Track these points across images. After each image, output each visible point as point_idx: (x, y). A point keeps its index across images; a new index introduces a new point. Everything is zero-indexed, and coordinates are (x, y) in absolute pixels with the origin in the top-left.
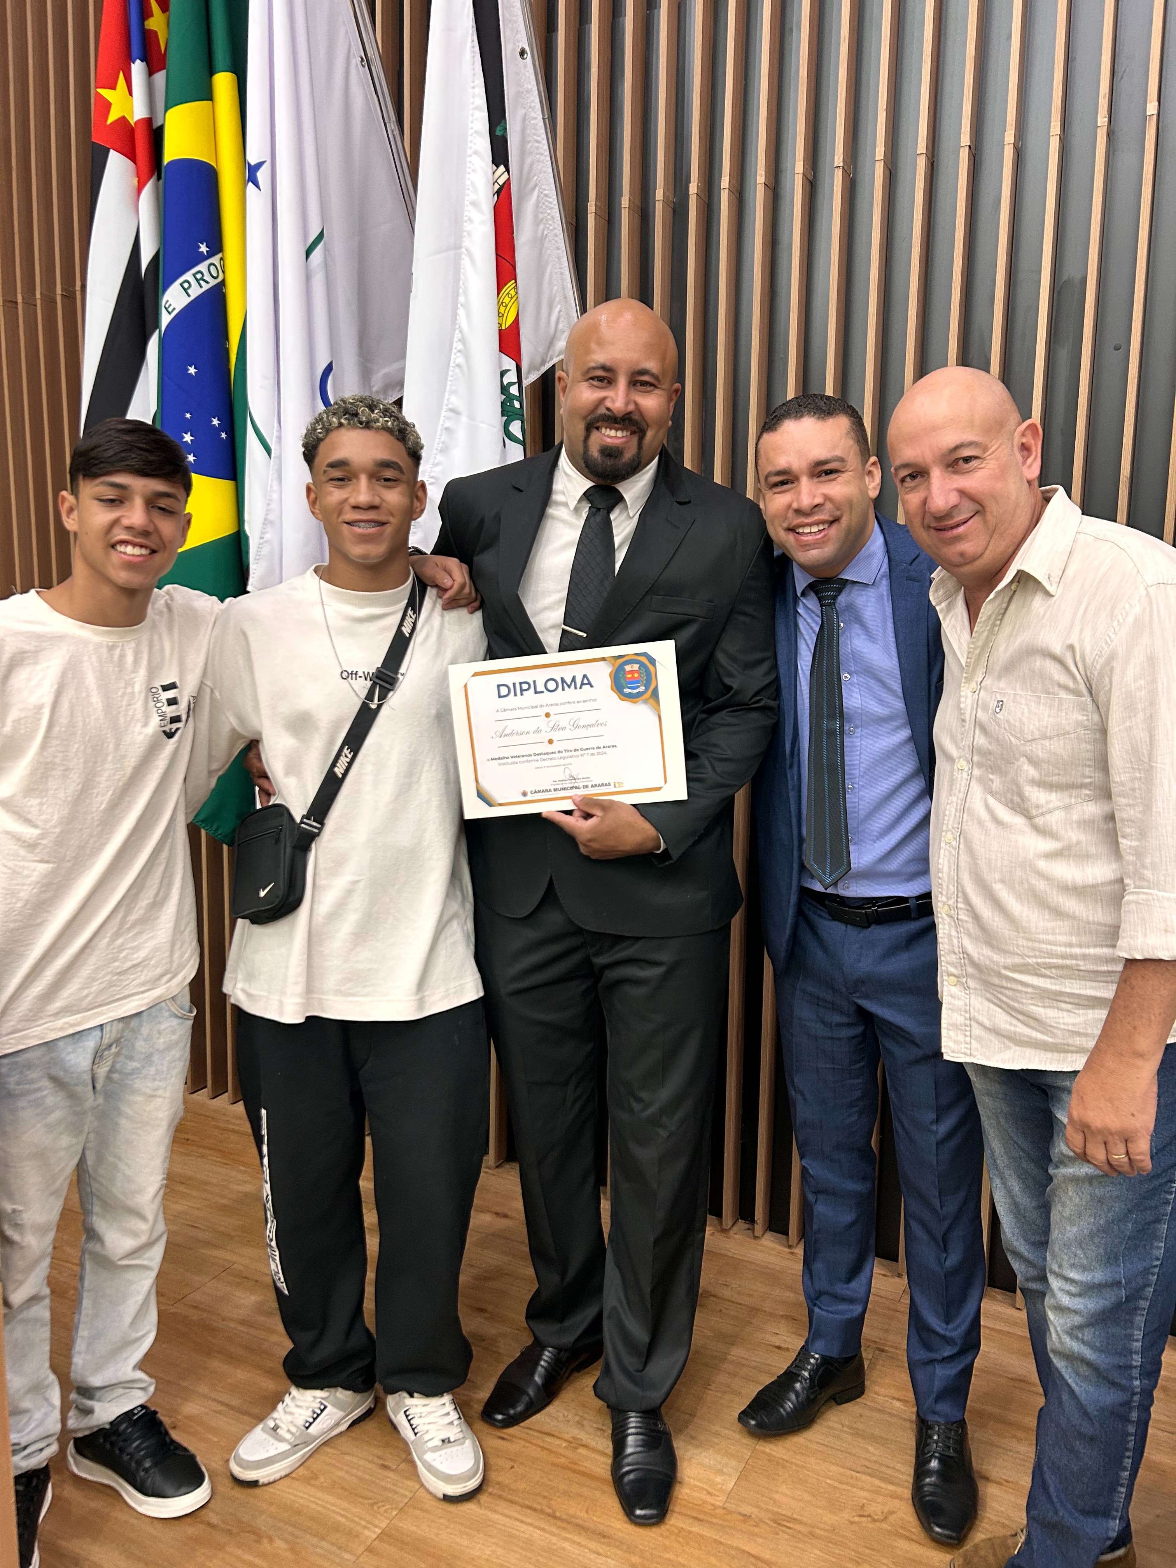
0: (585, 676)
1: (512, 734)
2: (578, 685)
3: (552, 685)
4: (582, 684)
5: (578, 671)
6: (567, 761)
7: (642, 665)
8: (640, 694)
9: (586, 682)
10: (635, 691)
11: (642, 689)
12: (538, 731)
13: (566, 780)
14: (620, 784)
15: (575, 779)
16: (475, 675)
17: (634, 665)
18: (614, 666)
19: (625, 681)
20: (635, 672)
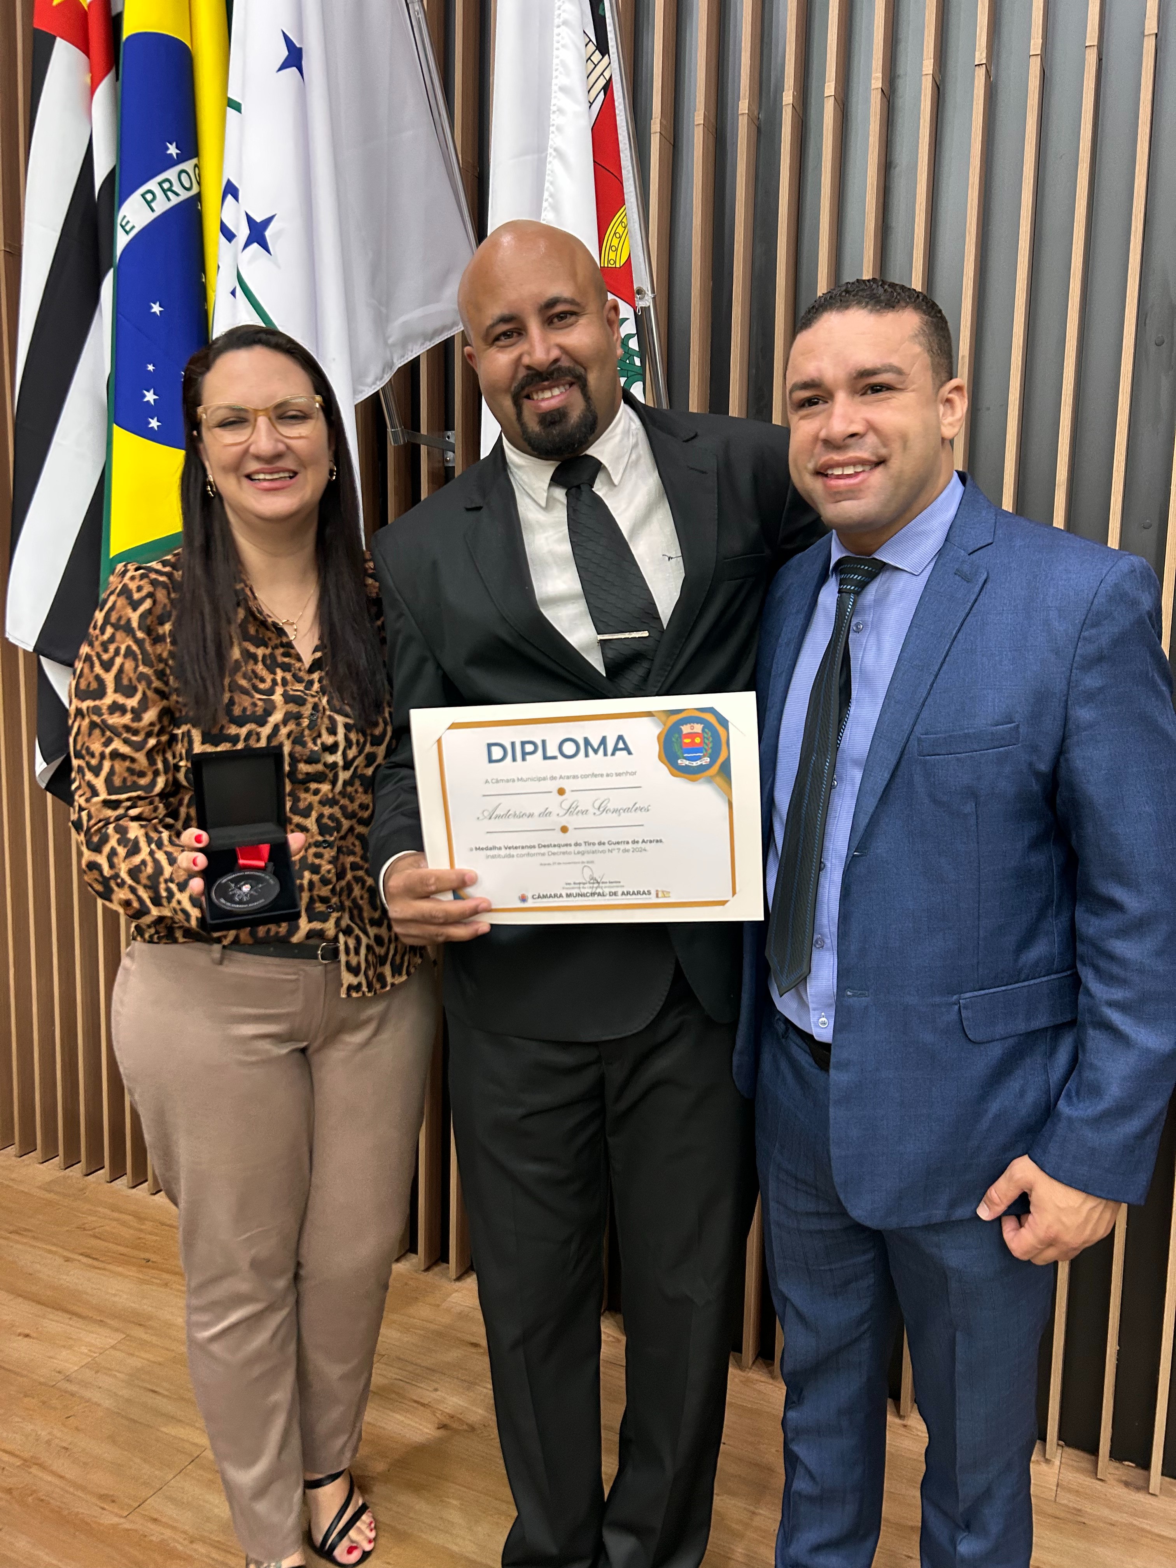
0: (620, 738)
1: (507, 815)
2: (610, 750)
3: (569, 749)
4: (616, 749)
5: (611, 730)
6: (587, 858)
7: (707, 725)
8: (702, 769)
9: (622, 745)
10: (695, 764)
11: (707, 760)
12: (546, 813)
13: (584, 884)
14: (666, 894)
15: (598, 883)
16: (454, 726)
17: (695, 725)
18: (665, 725)
19: (681, 747)
20: (696, 734)
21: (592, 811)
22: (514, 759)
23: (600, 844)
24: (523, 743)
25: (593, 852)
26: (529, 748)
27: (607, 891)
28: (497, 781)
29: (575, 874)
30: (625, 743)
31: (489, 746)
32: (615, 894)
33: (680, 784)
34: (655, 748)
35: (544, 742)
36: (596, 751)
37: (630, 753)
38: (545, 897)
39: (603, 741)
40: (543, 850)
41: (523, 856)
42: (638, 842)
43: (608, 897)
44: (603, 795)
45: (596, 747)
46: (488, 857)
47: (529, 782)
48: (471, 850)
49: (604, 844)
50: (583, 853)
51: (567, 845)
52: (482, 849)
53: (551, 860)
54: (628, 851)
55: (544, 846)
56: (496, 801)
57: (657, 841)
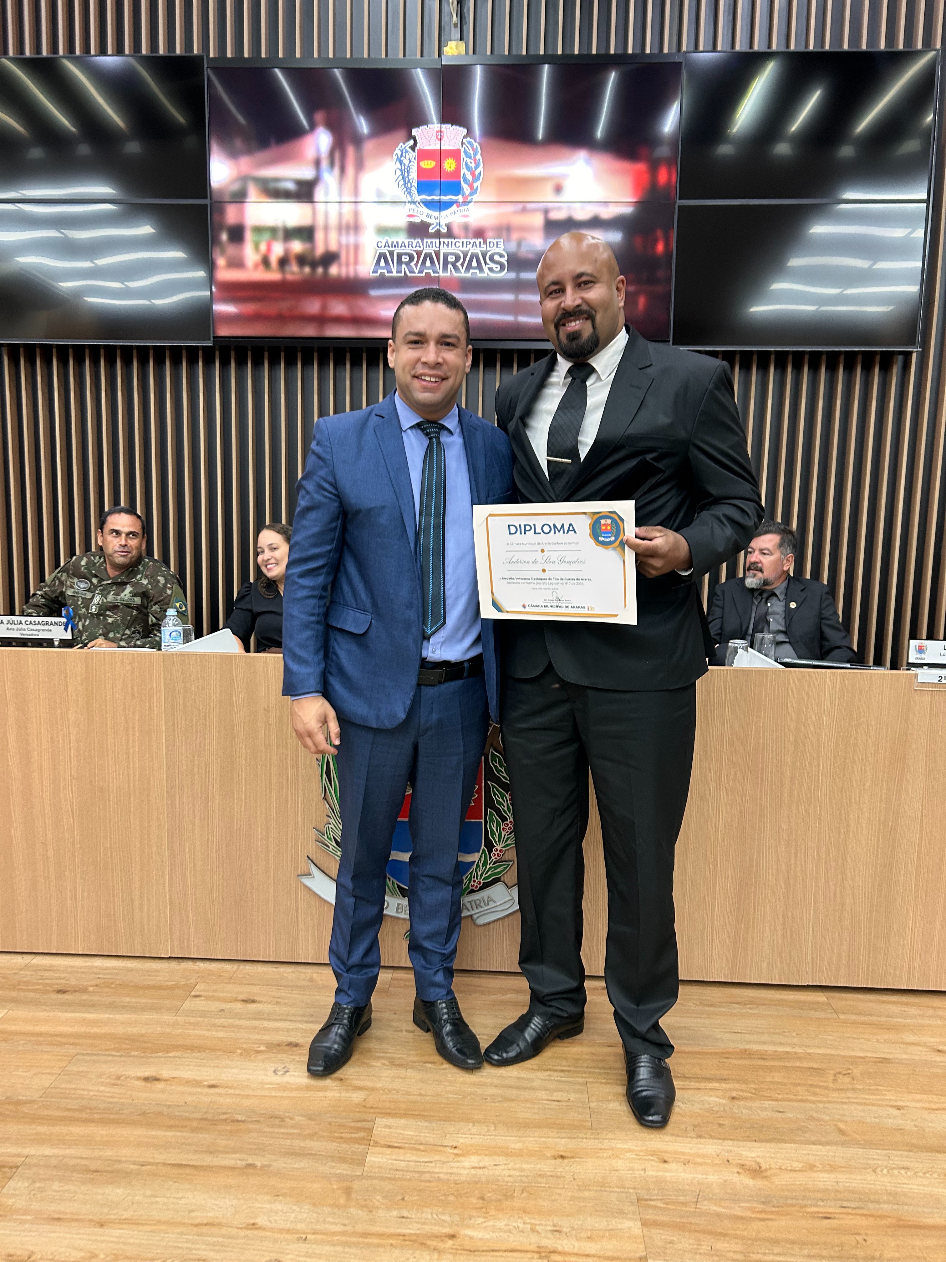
0: (571, 525)
1: (517, 562)
2: (566, 531)
3: (546, 529)
4: (569, 530)
5: (566, 521)
6: (555, 586)
7: (613, 520)
8: (610, 543)
9: (572, 529)
11: (613, 539)
12: (535, 562)
13: (552, 600)
14: (593, 609)
15: (560, 601)
17: (607, 520)
18: (592, 519)
19: (601, 531)
20: (608, 524)
21: (557, 562)
22: (521, 533)
24: (525, 526)
25: (558, 584)
26: (528, 528)
27: (564, 605)
28: (513, 544)
29: (549, 595)
32: (568, 607)
33: (600, 549)
35: (534, 525)
36: (559, 531)
37: (575, 532)
38: (534, 606)
39: (563, 526)
40: (534, 581)
41: (524, 583)
42: (579, 579)
43: (563, 608)
44: (563, 554)
45: (559, 529)
46: (507, 583)
47: (528, 546)
48: (500, 579)
49: (563, 579)
50: (552, 584)
51: (545, 579)
52: (505, 579)
53: (538, 586)
54: (574, 584)
55: (535, 579)
56: (512, 554)
57: (588, 580)
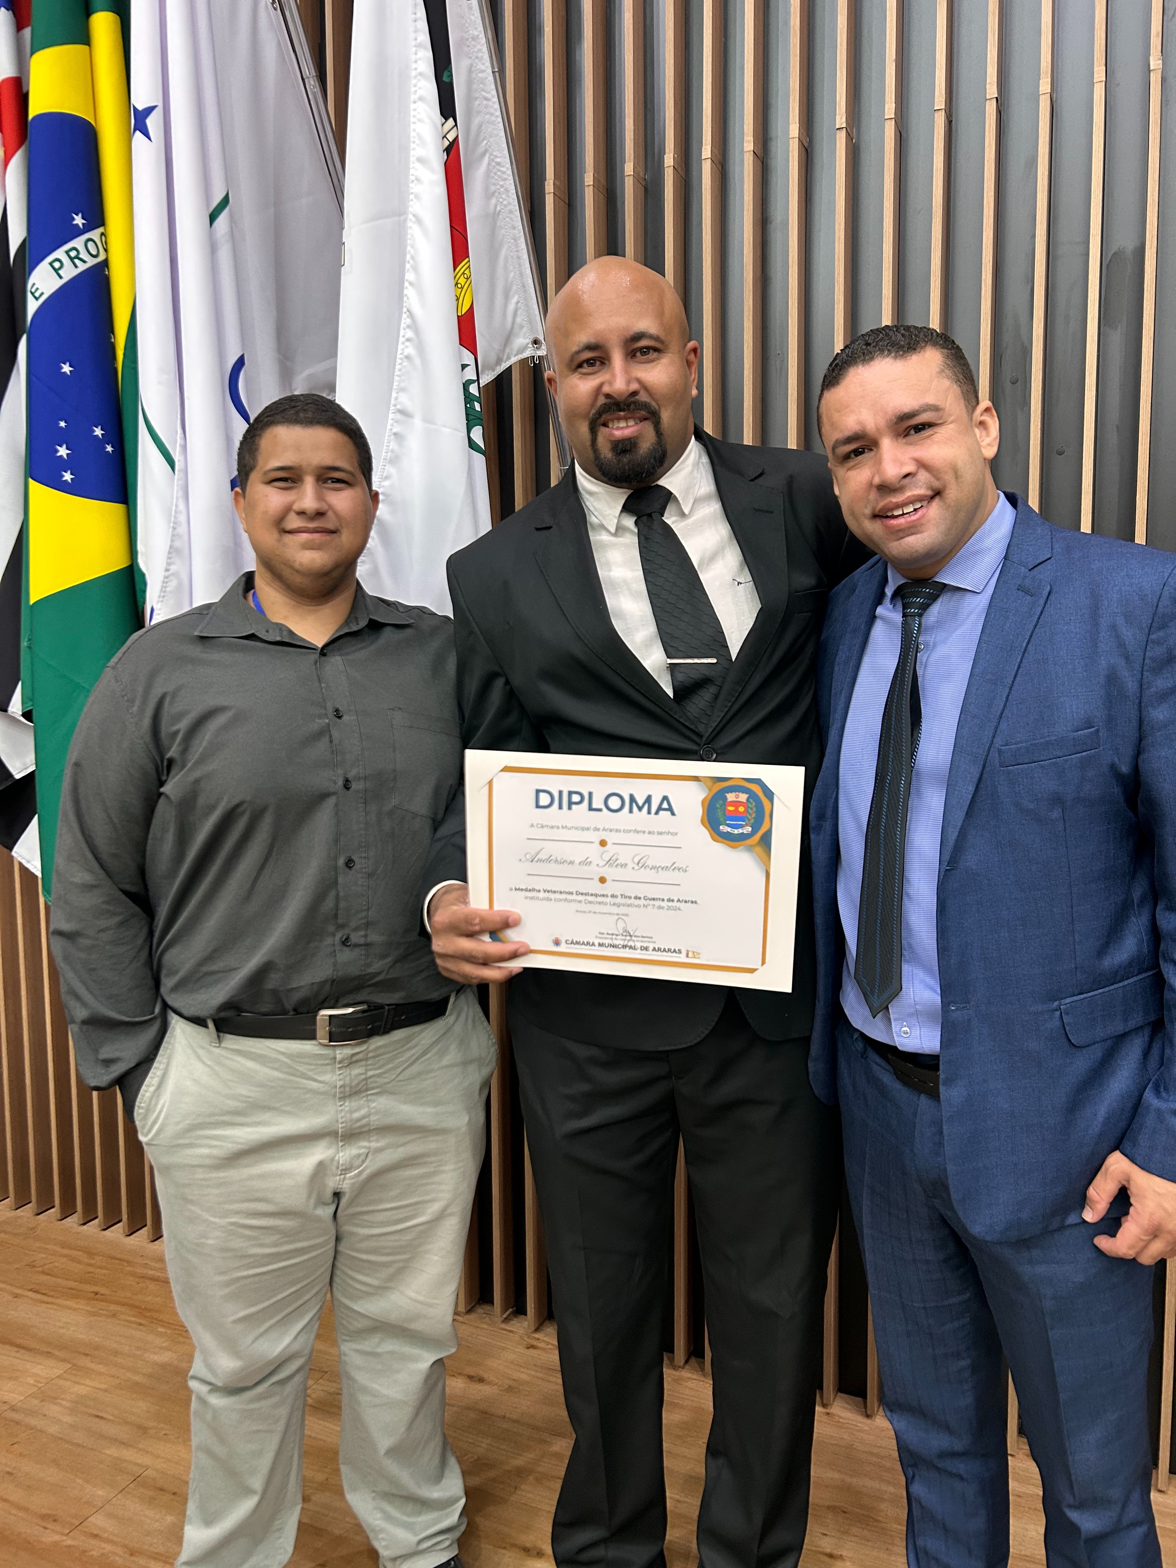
0: (665, 798)
1: (548, 860)
2: (654, 808)
3: (614, 803)
4: (660, 809)
5: (657, 790)
6: (622, 910)
7: (752, 795)
8: (743, 837)
9: (666, 806)
10: (736, 831)
11: (748, 829)
12: (586, 863)
13: (617, 935)
14: (696, 955)
15: (631, 936)
16: (507, 769)
17: (741, 794)
18: (710, 790)
19: (724, 814)
20: (741, 803)
21: (631, 865)
22: (560, 807)
23: (636, 898)
24: (570, 793)
26: (576, 798)
27: (638, 945)
28: (542, 827)
29: (609, 925)
30: (669, 803)
31: (538, 792)
32: (646, 949)
33: (719, 849)
34: (698, 811)
35: (590, 794)
36: (640, 809)
37: (673, 814)
38: (578, 943)
39: (648, 800)
40: (580, 898)
41: (560, 900)
42: (673, 901)
43: (639, 951)
44: (643, 851)
45: (640, 804)
46: (526, 898)
47: (573, 831)
48: (511, 889)
49: (640, 898)
50: (618, 905)
51: (603, 896)
52: (522, 890)
53: (587, 908)
54: (663, 908)
55: (582, 894)
56: (539, 845)
57: (692, 902)
